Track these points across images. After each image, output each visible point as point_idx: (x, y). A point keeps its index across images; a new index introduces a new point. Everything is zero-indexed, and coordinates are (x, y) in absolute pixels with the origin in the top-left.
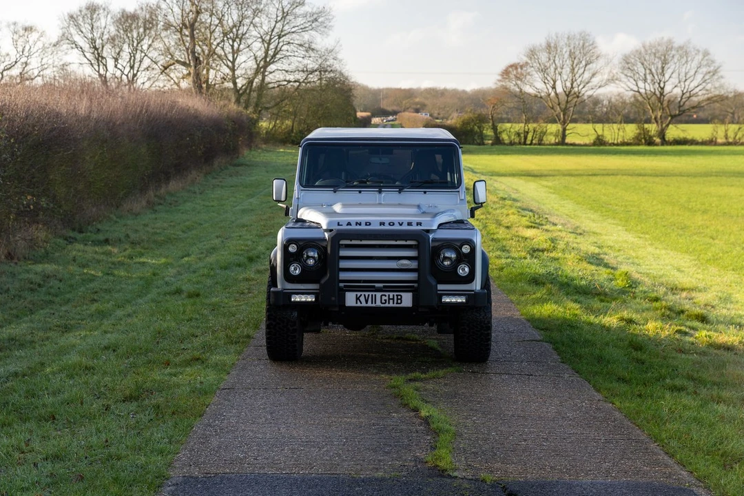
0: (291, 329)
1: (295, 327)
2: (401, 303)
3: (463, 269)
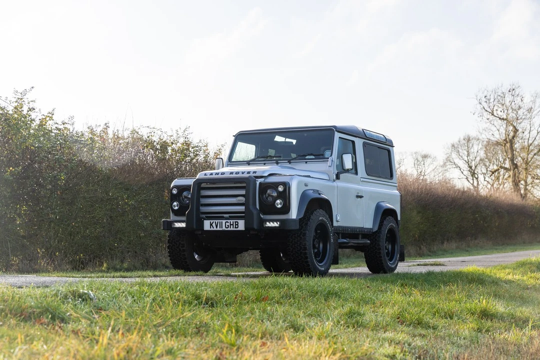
0: (182, 249)
1: (184, 248)
2: (237, 228)
3: (279, 203)
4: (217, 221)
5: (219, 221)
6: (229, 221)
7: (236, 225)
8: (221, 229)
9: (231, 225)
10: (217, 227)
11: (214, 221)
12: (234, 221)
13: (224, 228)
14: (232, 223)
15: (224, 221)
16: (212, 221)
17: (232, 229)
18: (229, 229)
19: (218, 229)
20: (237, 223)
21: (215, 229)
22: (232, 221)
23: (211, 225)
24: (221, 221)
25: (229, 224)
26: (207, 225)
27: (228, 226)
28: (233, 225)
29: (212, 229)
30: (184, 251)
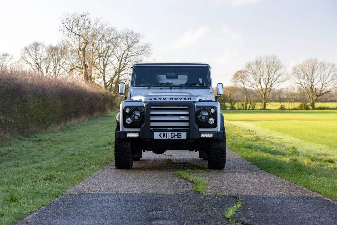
0: (127, 151)
1: (129, 151)
2: (181, 137)
3: (211, 121)
4: (164, 133)
5: (166, 133)
6: (174, 133)
7: (179, 135)
8: (167, 138)
9: (175, 135)
10: (164, 137)
11: (162, 133)
12: (178, 133)
13: (170, 137)
14: (176, 134)
15: (170, 133)
16: (160, 133)
17: (176, 138)
18: (174, 138)
19: (165, 138)
20: (180, 134)
21: (163, 138)
22: (176, 133)
23: (159, 135)
24: (167, 133)
25: (174, 135)
26: (156, 135)
27: (173, 136)
28: (177, 135)
29: (160, 138)
30: (129, 153)
